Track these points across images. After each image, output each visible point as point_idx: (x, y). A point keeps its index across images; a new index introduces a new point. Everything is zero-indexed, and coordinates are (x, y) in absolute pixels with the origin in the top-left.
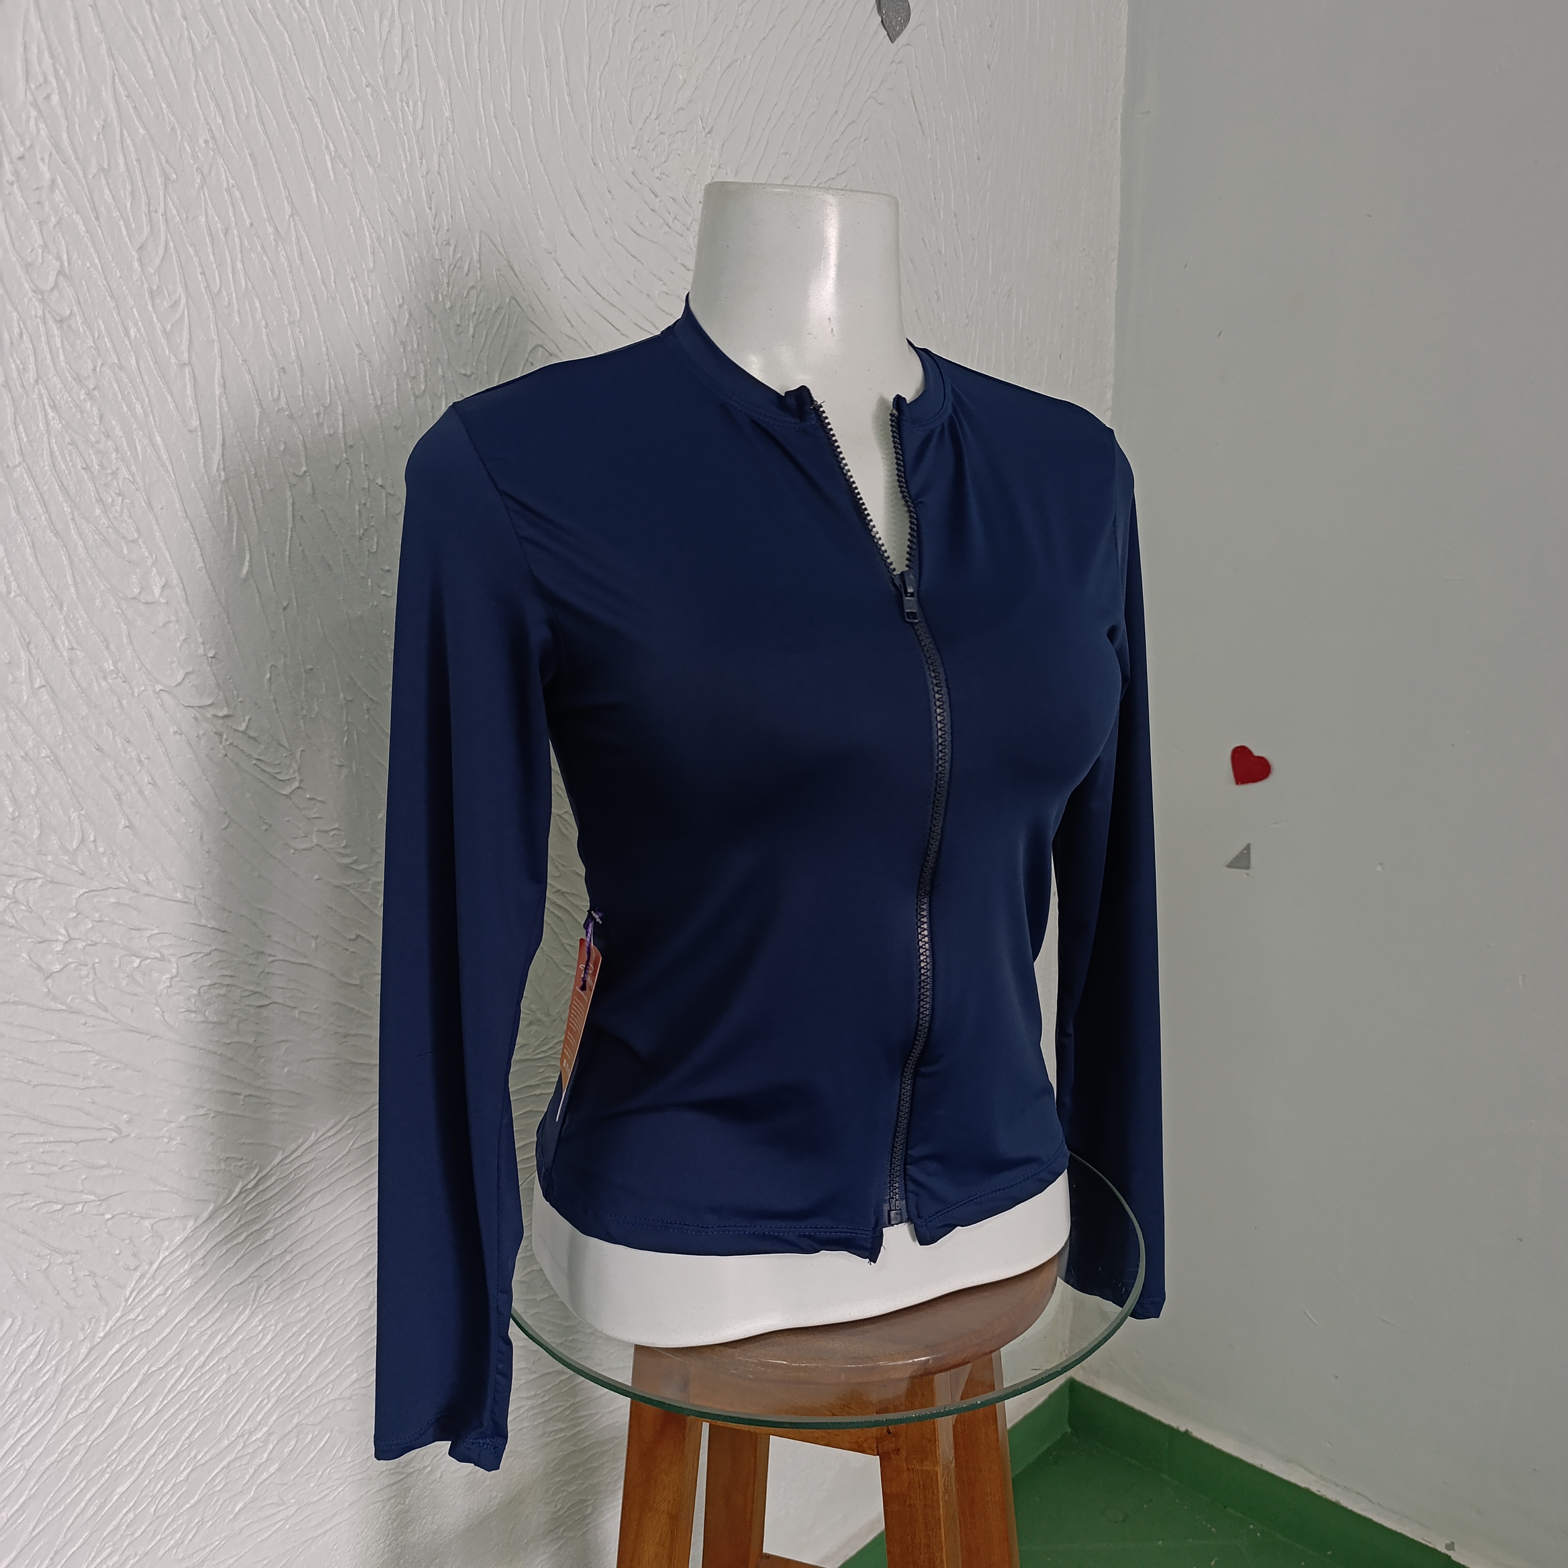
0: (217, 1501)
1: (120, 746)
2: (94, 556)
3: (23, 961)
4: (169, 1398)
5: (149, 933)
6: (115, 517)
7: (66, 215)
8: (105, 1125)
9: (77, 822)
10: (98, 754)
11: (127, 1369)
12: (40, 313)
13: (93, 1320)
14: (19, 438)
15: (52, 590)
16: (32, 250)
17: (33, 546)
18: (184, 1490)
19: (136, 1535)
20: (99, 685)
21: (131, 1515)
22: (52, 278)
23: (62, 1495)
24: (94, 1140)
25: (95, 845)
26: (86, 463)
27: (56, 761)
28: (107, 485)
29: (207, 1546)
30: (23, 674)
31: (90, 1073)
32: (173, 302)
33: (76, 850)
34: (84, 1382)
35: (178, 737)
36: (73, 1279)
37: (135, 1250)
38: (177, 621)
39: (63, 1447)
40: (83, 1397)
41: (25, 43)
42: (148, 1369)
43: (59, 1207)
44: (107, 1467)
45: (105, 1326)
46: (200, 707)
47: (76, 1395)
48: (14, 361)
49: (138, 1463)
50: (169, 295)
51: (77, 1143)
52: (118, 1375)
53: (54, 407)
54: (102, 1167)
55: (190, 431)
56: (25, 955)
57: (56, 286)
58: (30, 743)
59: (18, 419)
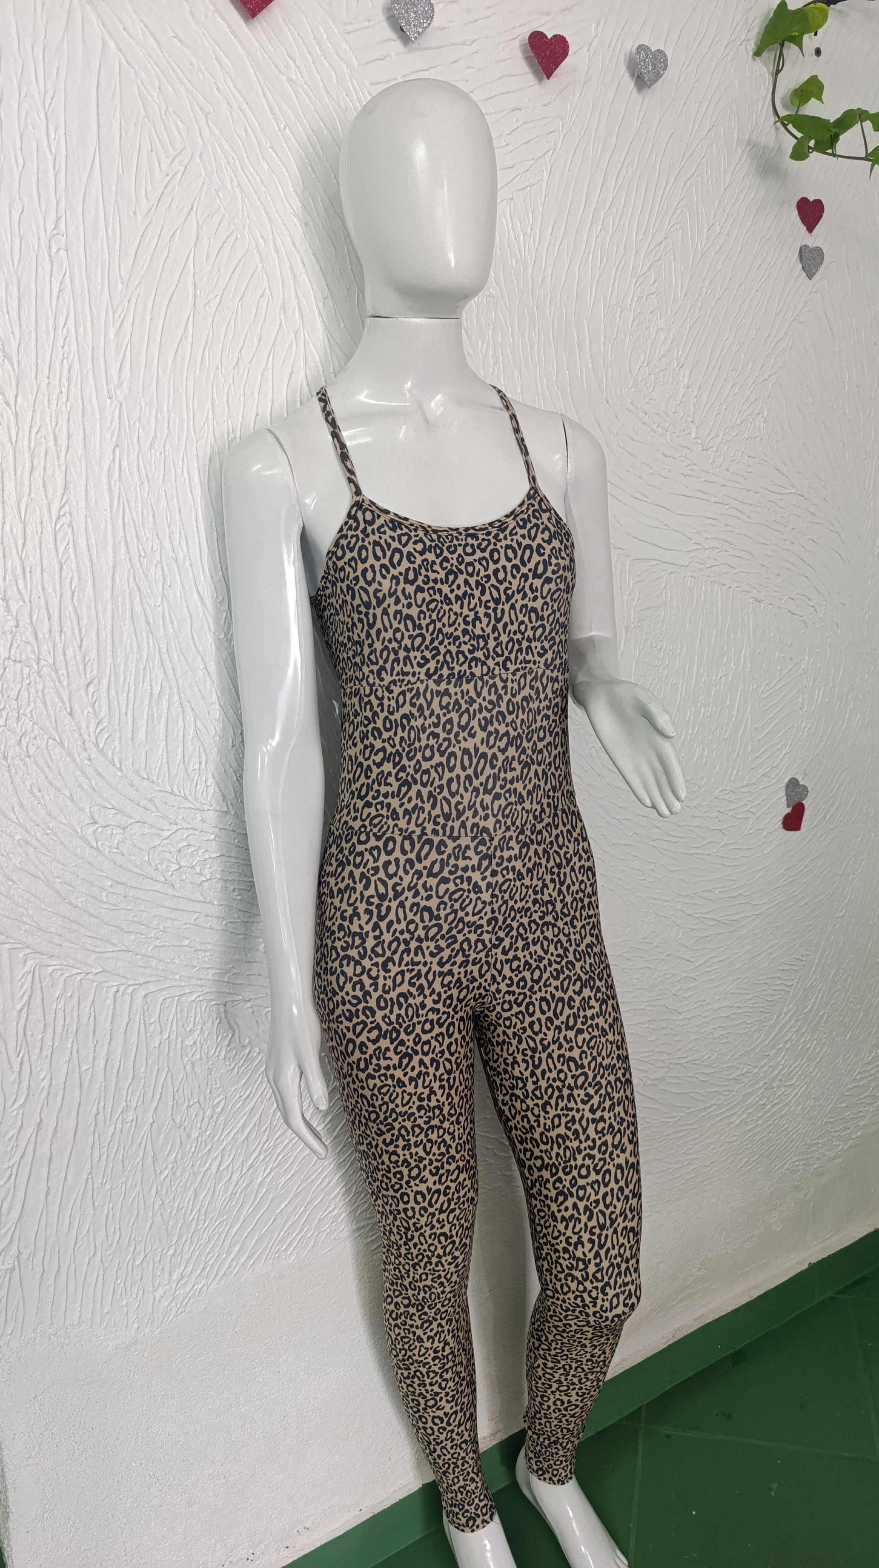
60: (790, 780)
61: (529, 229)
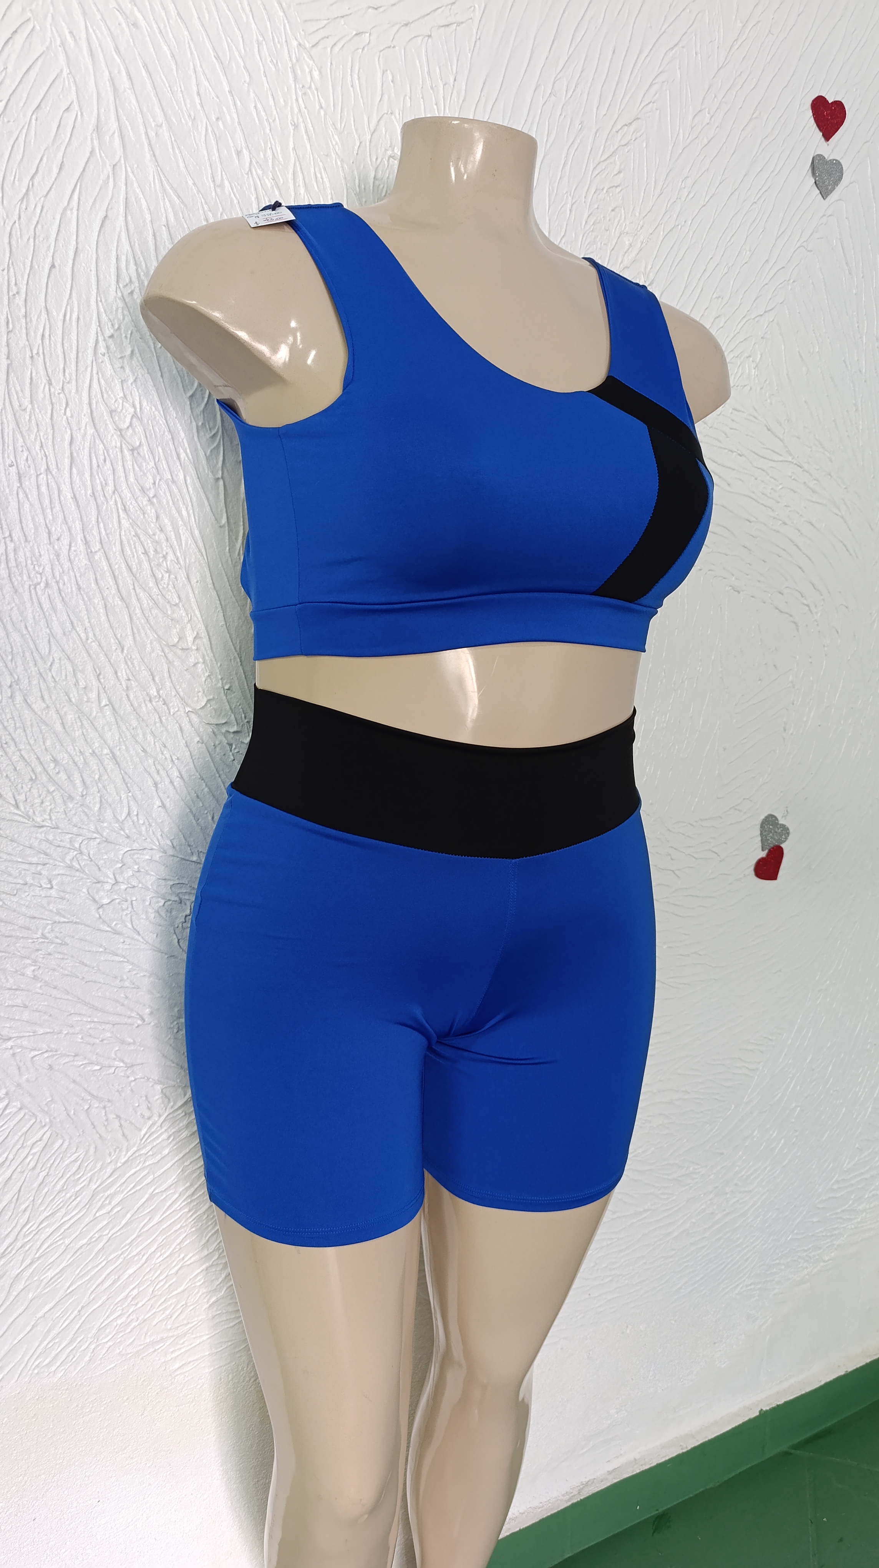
0: (197, 1293)
1: (158, 749)
2: (147, 615)
3: (83, 895)
4: (167, 1213)
5: (172, 883)
6: (163, 588)
7: (140, 376)
8: (133, 1015)
9: (125, 802)
10: (143, 754)
11: (139, 1188)
12: (119, 444)
13: (118, 1150)
14: (100, 533)
15: (117, 638)
16: (116, 401)
17: (106, 607)
18: (174, 1280)
19: (139, 1305)
20: (146, 706)
21: (135, 1292)
22: (128, 420)
23: (89, 1268)
24: (126, 1024)
25: (138, 818)
26: (145, 549)
27: (114, 757)
28: (159, 565)
29: (188, 1323)
30: (94, 696)
31: (125, 977)
32: (213, 433)
33: (123, 821)
34: (109, 1192)
35: (200, 745)
36: (104, 1119)
37: (149, 1105)
38: (204, 663)
39: (92, 1234)
40: (107, 1202)
41: (117, 256)
42: (154, 1190)
43: (98, 1067)
44: (121, 1254)
45: (126, 1155)
46: (217, 725)
47: (103, 1200)
48: (100, 479)
49: (143, 1256)
50: (210, 429)
51: (114, 1025)
52: (133, 1191)
53: (125, 510)
54: (129, 1044)
55: (221, 527)
56: (85, 890)
57: (131, 424)
58: (97, 745)
59: (100, 519)
60: (767, 817)
61: (452, 79)
